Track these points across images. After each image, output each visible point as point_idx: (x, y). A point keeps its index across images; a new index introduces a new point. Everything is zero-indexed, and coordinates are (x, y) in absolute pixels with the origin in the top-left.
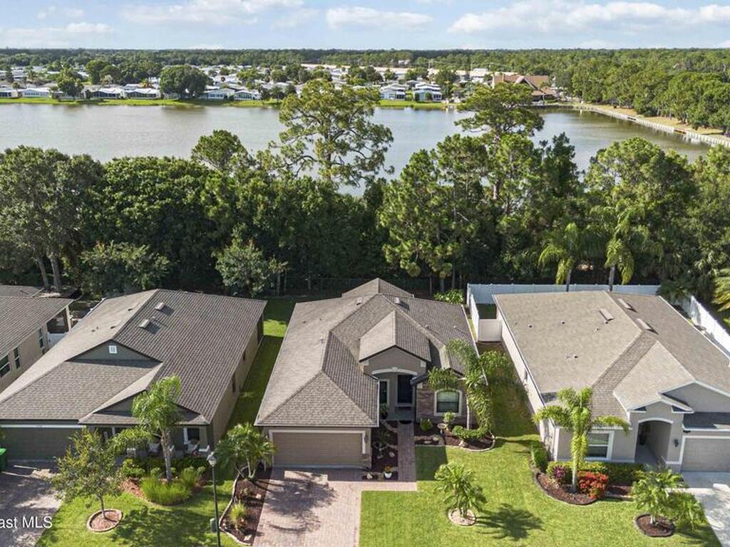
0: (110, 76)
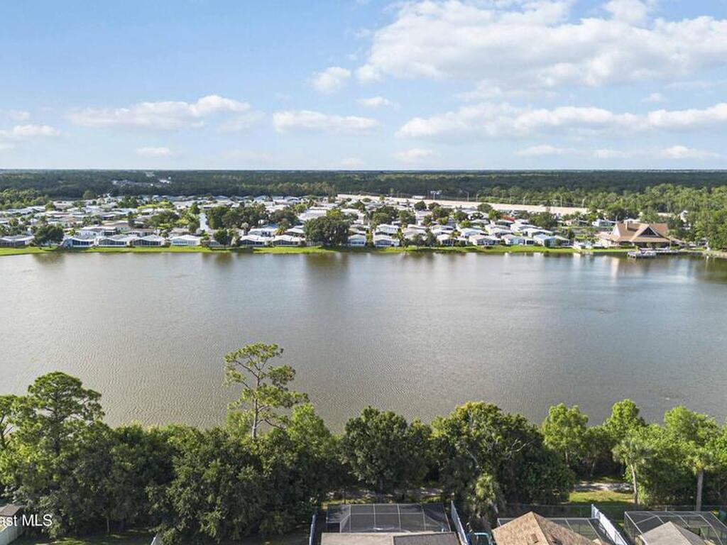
0: (246, 223)
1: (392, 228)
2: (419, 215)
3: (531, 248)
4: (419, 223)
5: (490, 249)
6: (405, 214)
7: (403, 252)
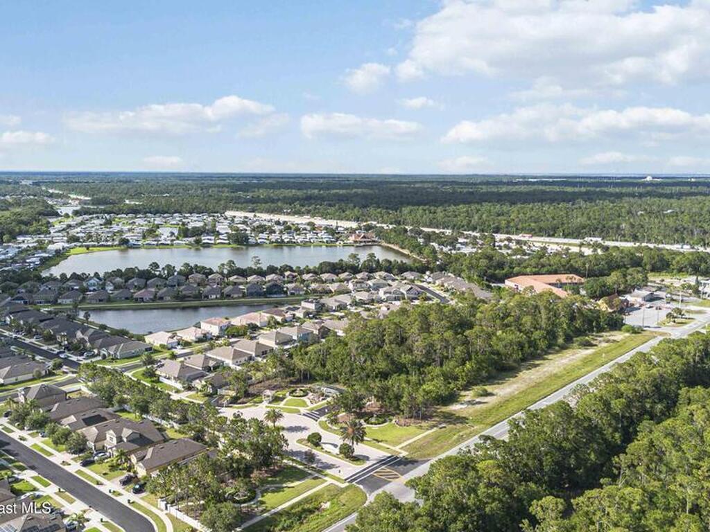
1: (264, 235)
2: (277, 228)
3: (321, 244)
4: (277, 233)
5: (305, 244)
6: (270, 227)
7: (270, 245)
